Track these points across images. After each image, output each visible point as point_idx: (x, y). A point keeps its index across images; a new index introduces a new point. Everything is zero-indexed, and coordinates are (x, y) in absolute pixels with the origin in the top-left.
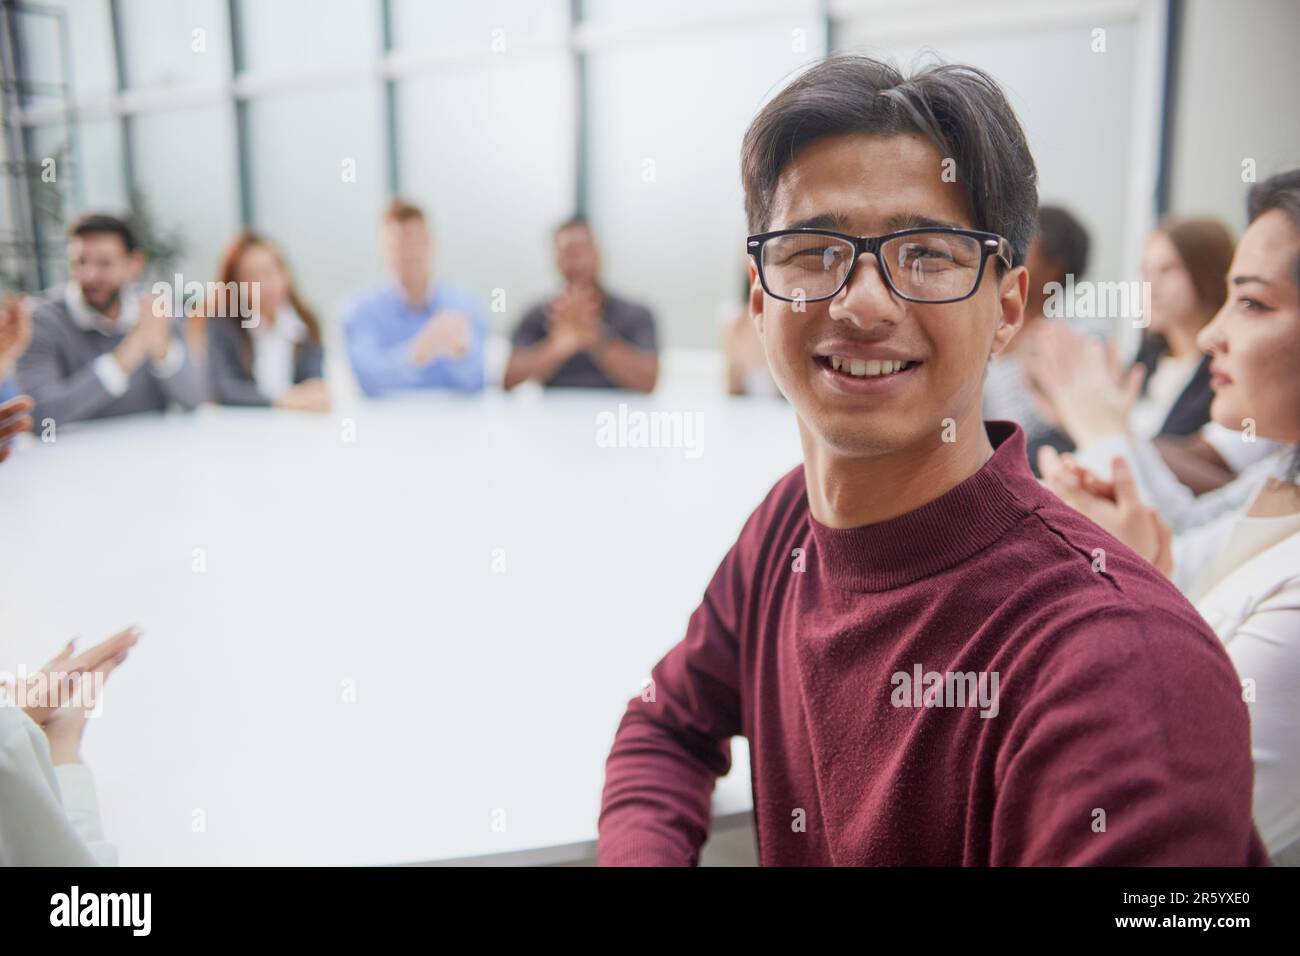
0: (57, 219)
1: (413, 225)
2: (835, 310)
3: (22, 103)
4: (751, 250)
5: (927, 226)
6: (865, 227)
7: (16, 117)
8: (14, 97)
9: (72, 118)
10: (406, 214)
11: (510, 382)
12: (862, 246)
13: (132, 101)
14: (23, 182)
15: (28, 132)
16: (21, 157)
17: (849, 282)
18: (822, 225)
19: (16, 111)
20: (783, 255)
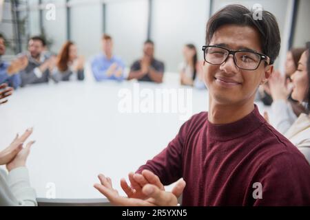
0: (24, 34)
1: (108, 40)
2: (221, 68)
3: (17, 6)
4: (203, 49)
5: (248, 50)
6: (232, 48)
7: (15, 9)
8: (15, 5)
9: (28, 10)
10: (107, 38)
11: (129, 79)
12: (230, 52)
13: (42, 7)
14: (16, 25)
15: (18, 13)
16: (16, 19)
17: (226, 61)
18: (221, 46)
19: (15, 7)
20: (212, 52)
